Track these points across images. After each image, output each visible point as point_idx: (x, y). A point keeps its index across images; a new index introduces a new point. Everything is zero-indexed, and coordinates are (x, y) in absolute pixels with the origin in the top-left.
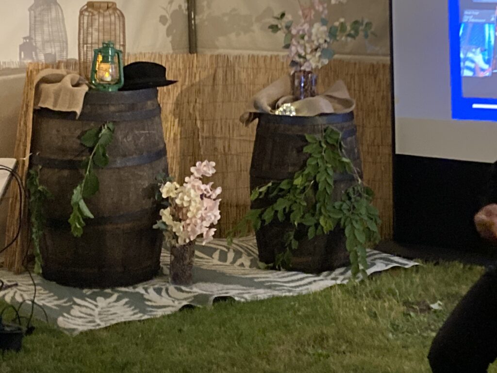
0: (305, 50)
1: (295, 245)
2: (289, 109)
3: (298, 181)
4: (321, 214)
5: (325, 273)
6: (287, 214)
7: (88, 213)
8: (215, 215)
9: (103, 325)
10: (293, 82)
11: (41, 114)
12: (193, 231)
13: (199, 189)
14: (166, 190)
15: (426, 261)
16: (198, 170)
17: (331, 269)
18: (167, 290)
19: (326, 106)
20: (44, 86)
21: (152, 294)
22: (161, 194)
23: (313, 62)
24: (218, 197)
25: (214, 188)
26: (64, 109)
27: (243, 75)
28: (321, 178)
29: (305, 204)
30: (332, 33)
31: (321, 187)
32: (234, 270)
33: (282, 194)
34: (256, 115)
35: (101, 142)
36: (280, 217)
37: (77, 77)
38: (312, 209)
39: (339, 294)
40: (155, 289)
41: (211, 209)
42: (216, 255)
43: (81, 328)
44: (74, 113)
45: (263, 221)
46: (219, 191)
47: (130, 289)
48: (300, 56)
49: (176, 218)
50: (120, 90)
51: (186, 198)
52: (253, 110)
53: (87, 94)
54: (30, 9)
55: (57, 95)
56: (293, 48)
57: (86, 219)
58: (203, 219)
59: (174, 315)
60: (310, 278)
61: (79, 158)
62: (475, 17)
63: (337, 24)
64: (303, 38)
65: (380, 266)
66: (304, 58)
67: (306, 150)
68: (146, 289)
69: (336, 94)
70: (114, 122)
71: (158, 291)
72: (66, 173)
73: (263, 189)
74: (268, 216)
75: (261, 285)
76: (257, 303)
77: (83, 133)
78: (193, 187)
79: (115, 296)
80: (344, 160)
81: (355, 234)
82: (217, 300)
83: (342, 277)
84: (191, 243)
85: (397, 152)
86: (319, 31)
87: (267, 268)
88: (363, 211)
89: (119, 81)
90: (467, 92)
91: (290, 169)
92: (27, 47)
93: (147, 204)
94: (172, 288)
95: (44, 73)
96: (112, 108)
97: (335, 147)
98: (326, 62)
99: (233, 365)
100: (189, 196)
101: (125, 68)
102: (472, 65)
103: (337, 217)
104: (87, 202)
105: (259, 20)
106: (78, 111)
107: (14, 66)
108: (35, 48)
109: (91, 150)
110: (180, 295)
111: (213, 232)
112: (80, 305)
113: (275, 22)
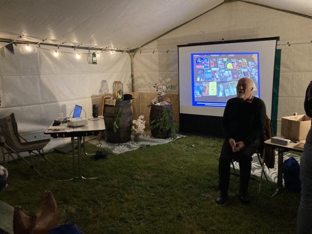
0: (161, 91)
1: (160, 133)
2: (159, 104)
3: (161, 119)
4: (166, 126)
5: (167, 139)
6: (159, 126)
8: (144, 127)
9: (123, 152)
10: (159, 98)
11: (106, 106)
12: (139, 131)
13: (141, 121)
14: (134, 122)
15: (187, 136)
16: (140, 117)
17: (168, 138)
18: (134, 143)
19: (167, 104)
20: (106, 99)
21: (131, 145)
22: (133, 123)
23: (163, 94)
24: (145, 123)
25: (144, 121)
26: (111, 105)
27: (145, 97)
28: (166, 119)
29: (163, 124)
30: (167, 88)
31: (166, 120)
32: (147, 138)
33: (158, 122)
34: (151, 105)
35: (119, 111)
36: (157, 127)
37: (113, 98)
38: (164, 125)
39: (171, 143)
40: (131, 143)
41: (143, 126)
42: (142, 135)
43: (119, 153)
44: (113, 105)
45: (154, 128)
46: (145, 122)
47: (125, 144)
48: (160, 93)
49: (136, 128)
50: (123, 100)
51: (138, 123)
52: (150, 104)
53: (116, 101)
54: (101, 83)
55: (109, 101)
56: (159, 91)
57: (117, 129)
58: (141, 128)
59: (138, 149)
60: (164, 140)
61: (114, 115)
62: (197, 84)
63: (168, 86)
64: (161, 89)
65: (178, 137)
66: (161, 93)
67: (163, 113)
68: (129, 143)
69: (168, 101)
70: (122, 107)
71: (132, 144)
72: (111, 119)
73: (154, 121)
74: (155, 127)
75: (154, 142)
76: (155, 146)
77: (115, 110)
78: (140, 121)
79: (123, 145)
80: (171, 115)
81: (173, 130)
82: (146, 145)
83: (171, 140)
84: (139, 133)
85: (180, 113)
86: (164, 87)
87: (154, 138)
88: (175, 126)
89: (123, 98)
90: (196, 100)
91: (159, 117)
92: (101, 91)
93: (129, 125)
94: (135, 143)
95: (106, 96)
96: (122, 104)
97: (169, 112)
98: (166, 94)
99: (155, 161)
100: (139, 123)
101: (124, 95)
102: (197, 95)
103: (170, 127)
104: (117, 125)
105: (147, 85)
106: (114, 105)
107: (98, 95)
108: (102, 91)
109: (117, 113)
110: (138, 145)
111: (143, 130)
112: (116, 148)
113: (155, 85)
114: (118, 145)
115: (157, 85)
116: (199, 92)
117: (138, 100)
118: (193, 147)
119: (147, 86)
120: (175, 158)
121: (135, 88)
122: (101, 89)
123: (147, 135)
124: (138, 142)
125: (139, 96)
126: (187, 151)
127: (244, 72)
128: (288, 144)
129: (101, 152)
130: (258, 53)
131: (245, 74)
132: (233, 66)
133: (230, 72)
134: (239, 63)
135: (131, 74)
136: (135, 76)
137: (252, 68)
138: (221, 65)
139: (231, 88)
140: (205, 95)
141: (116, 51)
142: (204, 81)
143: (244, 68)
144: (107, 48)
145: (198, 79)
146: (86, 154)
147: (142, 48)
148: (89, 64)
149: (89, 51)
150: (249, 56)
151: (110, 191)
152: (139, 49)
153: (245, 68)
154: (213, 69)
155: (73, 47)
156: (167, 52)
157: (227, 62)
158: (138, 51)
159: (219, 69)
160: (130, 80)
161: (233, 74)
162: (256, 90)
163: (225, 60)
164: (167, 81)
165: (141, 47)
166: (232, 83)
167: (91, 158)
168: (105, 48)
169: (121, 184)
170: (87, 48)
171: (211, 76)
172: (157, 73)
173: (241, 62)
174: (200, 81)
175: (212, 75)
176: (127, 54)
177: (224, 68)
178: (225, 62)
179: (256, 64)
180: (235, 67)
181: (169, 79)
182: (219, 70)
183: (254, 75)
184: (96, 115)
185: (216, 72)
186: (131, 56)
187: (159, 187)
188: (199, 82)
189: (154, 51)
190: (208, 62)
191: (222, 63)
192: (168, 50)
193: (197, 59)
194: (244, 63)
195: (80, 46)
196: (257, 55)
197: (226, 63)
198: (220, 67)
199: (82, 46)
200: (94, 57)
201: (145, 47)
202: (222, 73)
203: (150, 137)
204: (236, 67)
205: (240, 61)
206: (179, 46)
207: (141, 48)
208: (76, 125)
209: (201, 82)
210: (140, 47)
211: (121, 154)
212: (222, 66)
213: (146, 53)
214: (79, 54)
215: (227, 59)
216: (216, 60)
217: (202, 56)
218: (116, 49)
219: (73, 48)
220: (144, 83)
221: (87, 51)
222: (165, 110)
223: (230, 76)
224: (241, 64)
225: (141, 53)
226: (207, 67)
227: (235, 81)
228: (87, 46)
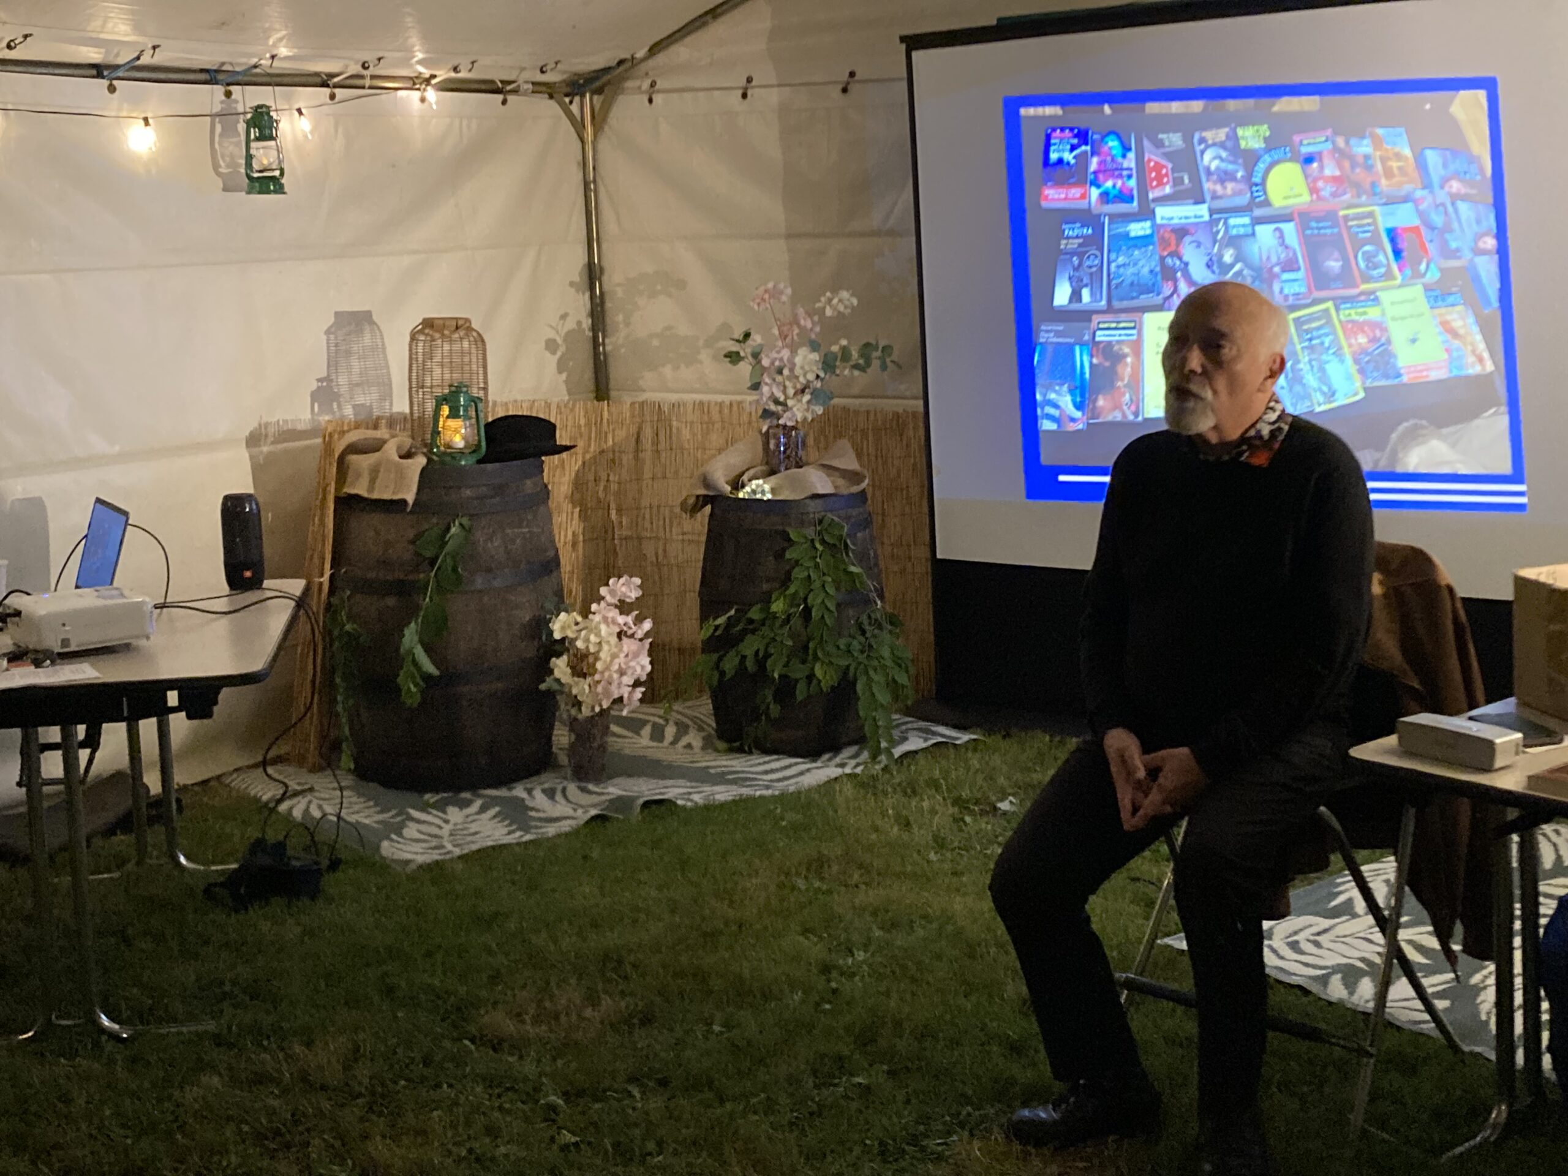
0: (784, 392)
1: (775, 710)
2: (760, 489)
3: (778, 606)
4: (816, 658)
5: (826, 756)
6: (761, 662)
7: (429, 668)
8: (642, 665)
9: (457, 852)
10: (766, 444)
11: (348, 504)
12: (607, 692)
13: (614, 622)
14: (561, 625)
15: (990, 732)
16: (613, 593)
17: (836, 749)
18: (564, 790)
19: (820, 482)
20: (353, 458)
21: (539, 799)
22: (551, 633)
23: (799, 411)
24: (647, 635)
25: (639, 620)
26: (387, 496)
27: (686, 434)
28: (815, 600)
29: (790, 643)
30: (828, 364)
31: (815, 614)
32: (676, 756)
33: (752, 627)
34: (706, 500)
35: (449, 548)
36: (750, 665)
37: (408, 442)
38: (803, 651)
39: (848, 789)
40: (544, 791)
41: (636, 655)
42: (647, 731)
43: (420, 859)
44: (404, 502)
45: (723, 674)
46: (647, 625)
47: (502, 792)
48: (777, 402)
49: (578, 672)
50: (479, 462)
51: (593, 638)
52: (702, 492)
53: (423, 470)
54: (328, 332)
55: (374, 472)
56: (765, 389)
57: (427, 678)
58: (622, 673)
59: (575, 833)
60: (801, 765)
61: (411, 577)
62: (1058, 334)
64: (780, 372)
65: (915, 743)
66: (784, 404)
67: (790, 555)
68: (529, 791)
69: (836, 463)
70: (471, 516)
71: (550, 794)
72: (391, 601)
73: (721, 620)
74: (730, 664)
75: (721, 779)
76: (709, 809)
77: (419, 535)
78: (605, 619)
79: (478, 804)
80: (853, 569)
81: (873, 690)
82: (647, 804)
83: (853, 762)
84: (604, 712)
85: (939, 556)
86: (806, 361)
87: (731, 750)
88: (886, 652)
89: (478, 447)
90: (1047, 458)
91: (765, 587)
92: (325, 394)
93: (529, 651)
94: (572, 788)
95: (353, 437)
96: (467, 493)
97: (838, 548)
98: (819, 410)
99: (673, 911)
100: (598, 634)
101: (488, 426)
102: (1056, 413)
103: (844, 663)
104: (428, 650)
105: (709, 343)
106: (410, 498)
107: (300, 427)
108: (337, 397)
109: (432, 562)
110: (585, 799)
111: (639, 693)
112: (418, 821)
113: (734, 347)
114: (441, 806)
115: (757, 339)
116: (1071, 391)
117: (627, 459)
118: (1005, 813)
119: (705, 356)
120: (829, 892)
121: (617, 373)
122: (328, 379)
123: (682, 729)
124: (598, 781)
125: (633, 430)
126: (940, 843)
127: (1393, 235)
128: (1499, 763)
129: (280, 847)
130: (1489, 85)
131: (1404, 244)
132: (1313, 190)
133: (1289, 228)
134: (1352, 158)
135: (583, 259)
136: (614, 279)
137: (1455, 198)
138: (1225, 177)
139: (1304, 358)
140: (1117, 416)
141: (451, 87)
142: (1104, 303)
143: (1391, 201)
144: (365, 66)
145: (1062, 295)
146: (182, 860)
147: (661, 58)
148: (226, 189)
149: (228, 94)
150: (1428, 106)
151: (272, 1113)
152: (644, 67)
153: (1405, 199)
154: (1165, 213)
155: (98, 70)
156: (845, 90)
157: (1267, 159)
158: (629, 84)
159: (1212, 212)
160: (579, 307)
161: (1314, 246)
162: (1490, 367)
163: (1251, 137)
164: (829, 312)
165: (655, 49)
166: (1311, 318)
167: (208, 892)
168: (355, 69)
169: (363, 1073)
170: (210, 76)
171: (1154, 263)
172: (778, 252)
173: (1367, 157)
174: (1075, 306)
175: (1162, 259)
176: (549, 108)
177: (1244, 200)
178: (1250, 158)
179: (1481, 170)
180: (1327, 190)
181: (845, 294)
182: (1213, 222)
183: (1467, 255)
184: (248, 574)
185: (1187, 239)
186: (579, 126)
187: (636, 1093)
188: (1063, 315)
189: (749, 80)
190: (1130, 161)
191: (1230, 167)
192: (852, 74)
193: (1048, 138)
194: (1394, 164)
195: (145, 60)
196: (1482, 95)
197: (1261, 166)
198: (1215, 197)
199: (160, 59)
200: (257, 139)
201: (681, 52)
202: (1233, 241)
203: (708, 744)
204: (1334, 195)
205: (1364, 148)
206: (914, 42)
207: (651, 63)
208: (65, 642)
209: (1086, 316)
210: (640, 54)
211: (437, 863)
212: (1230, 186)
213: (688, 96)
214: (146, 120)
215: (1265, 130)
216: (1188, 139)
217: (1082, 117)
218: (443, 75)
219: (100, 76)
220: (683, 329)
221: (211, 96)
222: (810, 532)
223: (1290, 266)
224: (1369, 168)
225: (658, 99)
226: (1124, 196)
227: (1329, 305)
228: (206, 57)
